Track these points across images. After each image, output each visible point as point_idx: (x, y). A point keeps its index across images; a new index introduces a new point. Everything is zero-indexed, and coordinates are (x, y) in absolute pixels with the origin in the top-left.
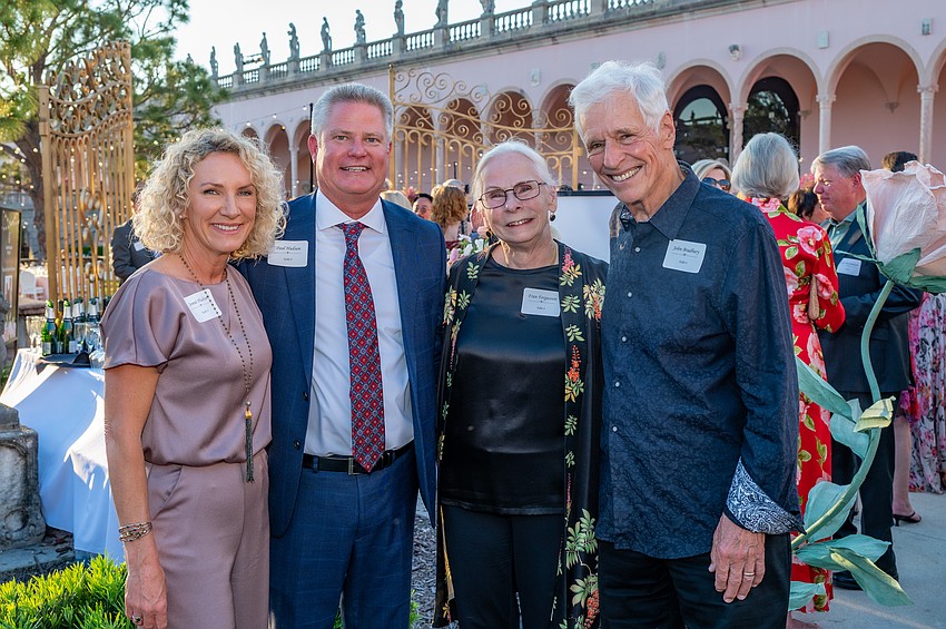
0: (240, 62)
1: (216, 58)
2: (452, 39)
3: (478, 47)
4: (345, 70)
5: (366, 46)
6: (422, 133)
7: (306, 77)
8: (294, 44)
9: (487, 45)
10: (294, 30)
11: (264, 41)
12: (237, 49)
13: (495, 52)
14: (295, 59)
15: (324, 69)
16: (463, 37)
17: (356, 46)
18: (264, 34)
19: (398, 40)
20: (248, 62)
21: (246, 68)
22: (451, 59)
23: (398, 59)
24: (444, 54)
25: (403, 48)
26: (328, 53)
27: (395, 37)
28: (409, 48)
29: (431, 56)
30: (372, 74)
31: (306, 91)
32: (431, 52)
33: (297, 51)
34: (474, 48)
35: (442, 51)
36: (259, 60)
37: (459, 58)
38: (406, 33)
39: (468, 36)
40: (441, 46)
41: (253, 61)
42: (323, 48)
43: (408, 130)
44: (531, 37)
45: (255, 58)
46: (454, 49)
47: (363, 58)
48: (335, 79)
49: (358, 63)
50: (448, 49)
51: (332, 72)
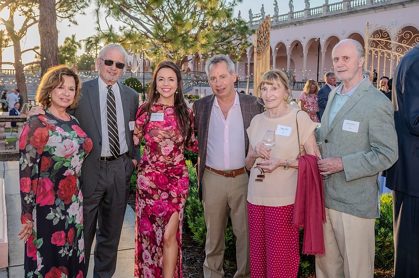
0: (251, 17)
1: (241, 16)
2: (352, 6)
3: (365, 9)
4: (300, 20)
5: (310, 10)
6: (380, 51)
7: (281, 23)
8: (276, 10)
9: (369, 9)
10: (277, 3)
11: (263, 8)
12: (250, 12)
13: (373, 11)
14: (276, 16)
15: (290, 20)
16: (357, 5)
17: (305, 10)
18: (263, 5)
19: (325, 7)
20: (255, 17)
21: (254, 20)
22: (351, 15)
23: (325, 15)
24: (348, 13)
25: (328, 10)
26: (292, 13)
27: (324, 6)
28: (330, 10)
29: (341, 14)
30: (312, 22)
31: (281, 30)
32: (341, 12)
33: (278, 12)
34: (363, 10)
35: (347, 11)
36: (260, 16)
37: (355, 15)
38: (329, 4)
39: (360, 5)
40: (346, 9)
41: (257, 17)
42: (289, 11)
43: (374, 50)
44: (392, 5)
45: (258, 15)
46: (353, 10)
47: (308, 15)
48: (295, 24)
49: (306, 17)
50: (350, 10)
51: (294, 21)
